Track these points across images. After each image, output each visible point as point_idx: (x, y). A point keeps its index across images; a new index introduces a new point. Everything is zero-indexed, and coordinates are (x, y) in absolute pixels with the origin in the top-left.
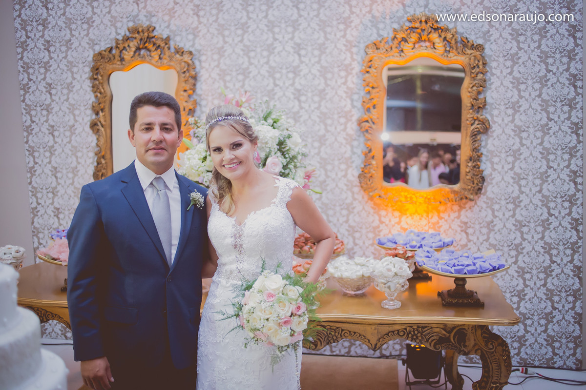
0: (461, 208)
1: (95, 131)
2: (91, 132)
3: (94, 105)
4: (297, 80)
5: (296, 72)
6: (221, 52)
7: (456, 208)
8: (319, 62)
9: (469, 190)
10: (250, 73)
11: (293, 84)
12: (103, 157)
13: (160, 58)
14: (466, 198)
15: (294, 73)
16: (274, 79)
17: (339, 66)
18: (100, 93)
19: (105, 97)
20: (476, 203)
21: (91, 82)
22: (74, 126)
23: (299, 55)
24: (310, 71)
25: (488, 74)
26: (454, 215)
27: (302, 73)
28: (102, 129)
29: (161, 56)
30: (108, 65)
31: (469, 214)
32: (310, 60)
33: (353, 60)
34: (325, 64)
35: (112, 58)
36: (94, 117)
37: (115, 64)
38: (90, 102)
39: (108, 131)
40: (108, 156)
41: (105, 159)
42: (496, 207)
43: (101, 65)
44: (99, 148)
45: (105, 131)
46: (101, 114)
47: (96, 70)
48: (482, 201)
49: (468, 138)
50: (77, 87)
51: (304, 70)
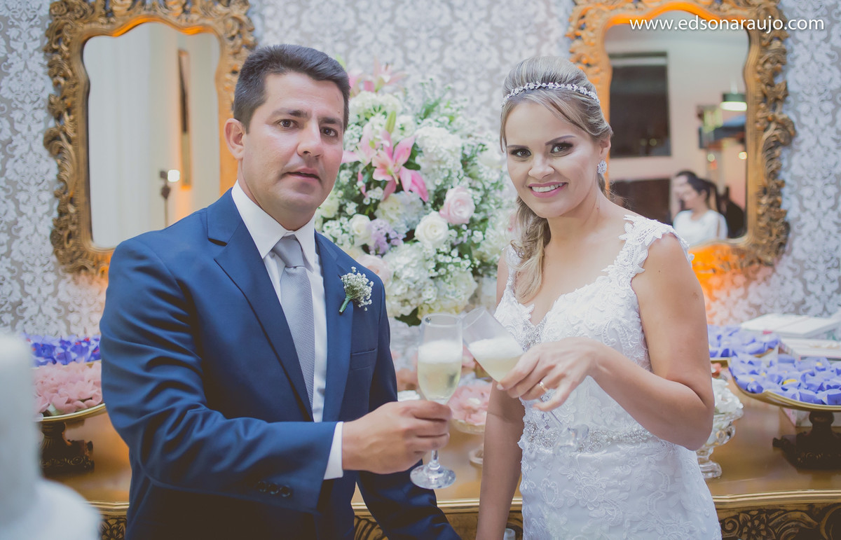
0: (749, 279)
1: (55, 152)
2: (45, 153)
3: (53, 100)
4: (448, 52)
5: (445, 36)
7: (740, 279)
8: (488, 19)
9: (764, 246)
10: (358, 39)
11: (439, 60)
12: (72, 201)
13: (185, 11)
14: (760, 261)
15: (442, 38)
16: (405, 50)
17: (524, 27)
18: (66, 77)
19: (75, 85)
20: (774, 271)
21: (45, 57)
22: (11, 141)
23: (451, 6)
24: (471, 36)
26: (737, 293)
27: (457, 40)
28: (70, 147)
29: (188, 7)
30: (81, 24)
31: (763, 289)
32: (471, 16)
34: (499, 23)
35: (90, 11)
36: (52, 123)
37: (96, 22)
38: (45, 95)
39: (82, 151)
40: (81, 199)
41: (75, 206)
42: (809, 276)
43: (67, 24)
44: (62, 184)
45: (76, 150)
46: (67, 118)
47: (56, 33)
48: (785, 266)
49: (760, 155)
50: (18, 65)
51: (461, 34)
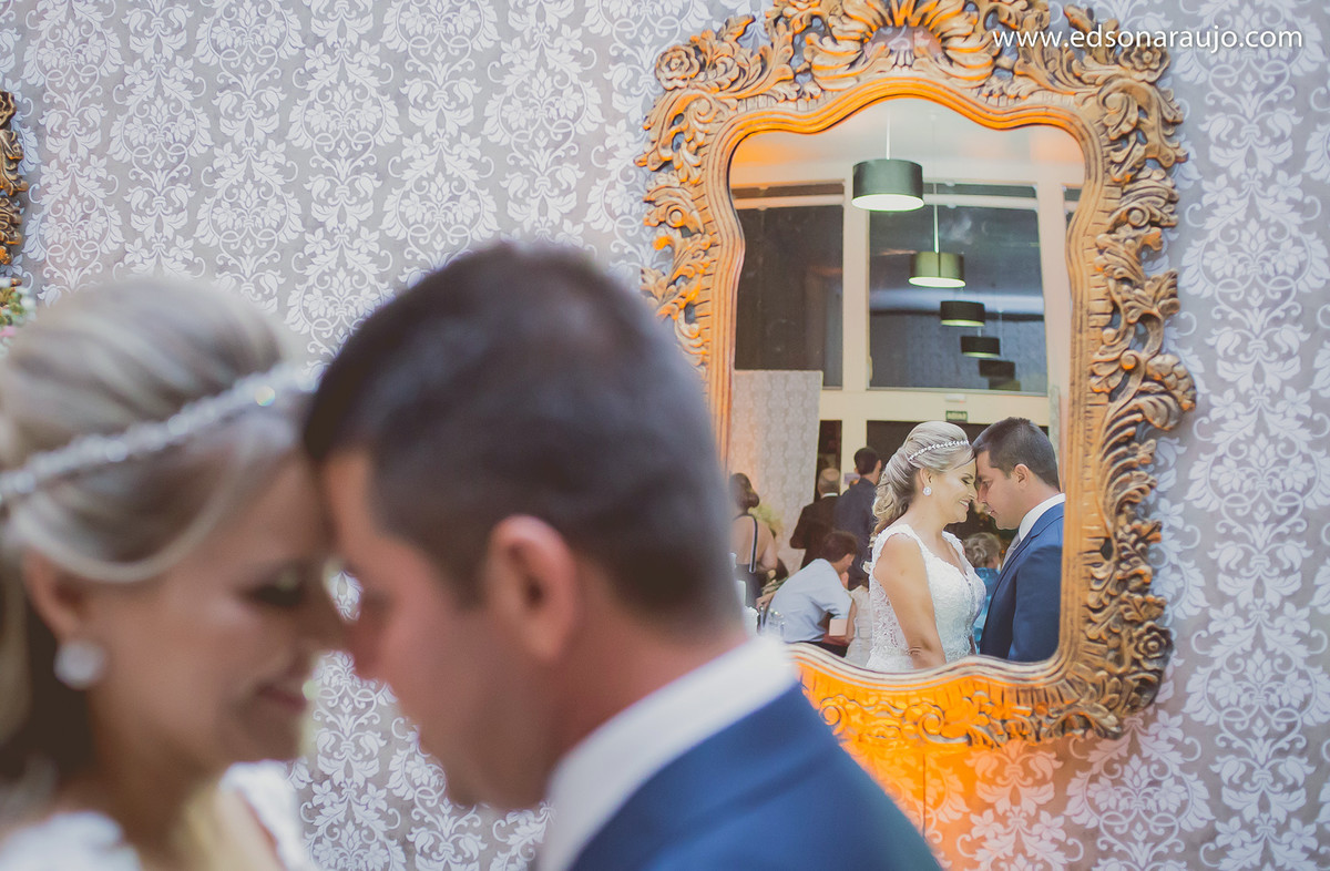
0: (1069, 765)
4: (391, 203)
5: (387, 168)
6: (114, 93)
7: (1045, 763)
8: (475, 128)
9: (1100, 688)
11: (374, 221)
14: (1087, 724)
15: (381, 172)
16: (306, 199)
17: (554, 145)
20: (1134, 748)
23: (401, 100)
24: (440, 167)
25: (1190, 169)
27: (410, 176)
31: (1105, 795)
32: (441, 121)
33: (612, 116)
34: (500, 137)
42: (1229, 768)
48: (1162, 738)
51: (420, 162)
